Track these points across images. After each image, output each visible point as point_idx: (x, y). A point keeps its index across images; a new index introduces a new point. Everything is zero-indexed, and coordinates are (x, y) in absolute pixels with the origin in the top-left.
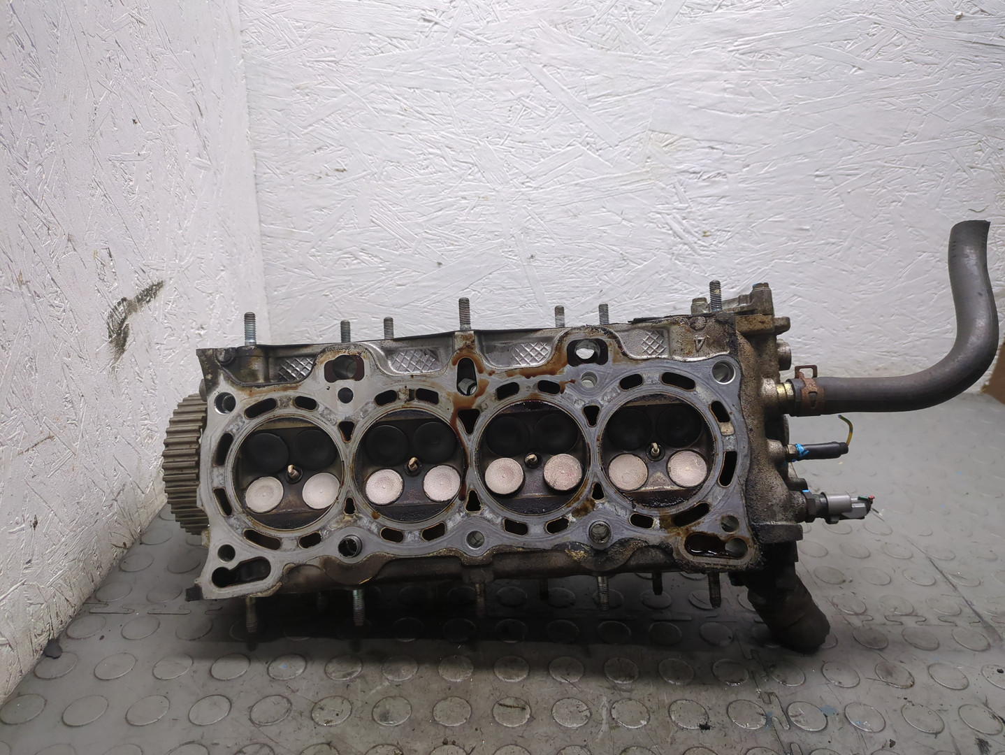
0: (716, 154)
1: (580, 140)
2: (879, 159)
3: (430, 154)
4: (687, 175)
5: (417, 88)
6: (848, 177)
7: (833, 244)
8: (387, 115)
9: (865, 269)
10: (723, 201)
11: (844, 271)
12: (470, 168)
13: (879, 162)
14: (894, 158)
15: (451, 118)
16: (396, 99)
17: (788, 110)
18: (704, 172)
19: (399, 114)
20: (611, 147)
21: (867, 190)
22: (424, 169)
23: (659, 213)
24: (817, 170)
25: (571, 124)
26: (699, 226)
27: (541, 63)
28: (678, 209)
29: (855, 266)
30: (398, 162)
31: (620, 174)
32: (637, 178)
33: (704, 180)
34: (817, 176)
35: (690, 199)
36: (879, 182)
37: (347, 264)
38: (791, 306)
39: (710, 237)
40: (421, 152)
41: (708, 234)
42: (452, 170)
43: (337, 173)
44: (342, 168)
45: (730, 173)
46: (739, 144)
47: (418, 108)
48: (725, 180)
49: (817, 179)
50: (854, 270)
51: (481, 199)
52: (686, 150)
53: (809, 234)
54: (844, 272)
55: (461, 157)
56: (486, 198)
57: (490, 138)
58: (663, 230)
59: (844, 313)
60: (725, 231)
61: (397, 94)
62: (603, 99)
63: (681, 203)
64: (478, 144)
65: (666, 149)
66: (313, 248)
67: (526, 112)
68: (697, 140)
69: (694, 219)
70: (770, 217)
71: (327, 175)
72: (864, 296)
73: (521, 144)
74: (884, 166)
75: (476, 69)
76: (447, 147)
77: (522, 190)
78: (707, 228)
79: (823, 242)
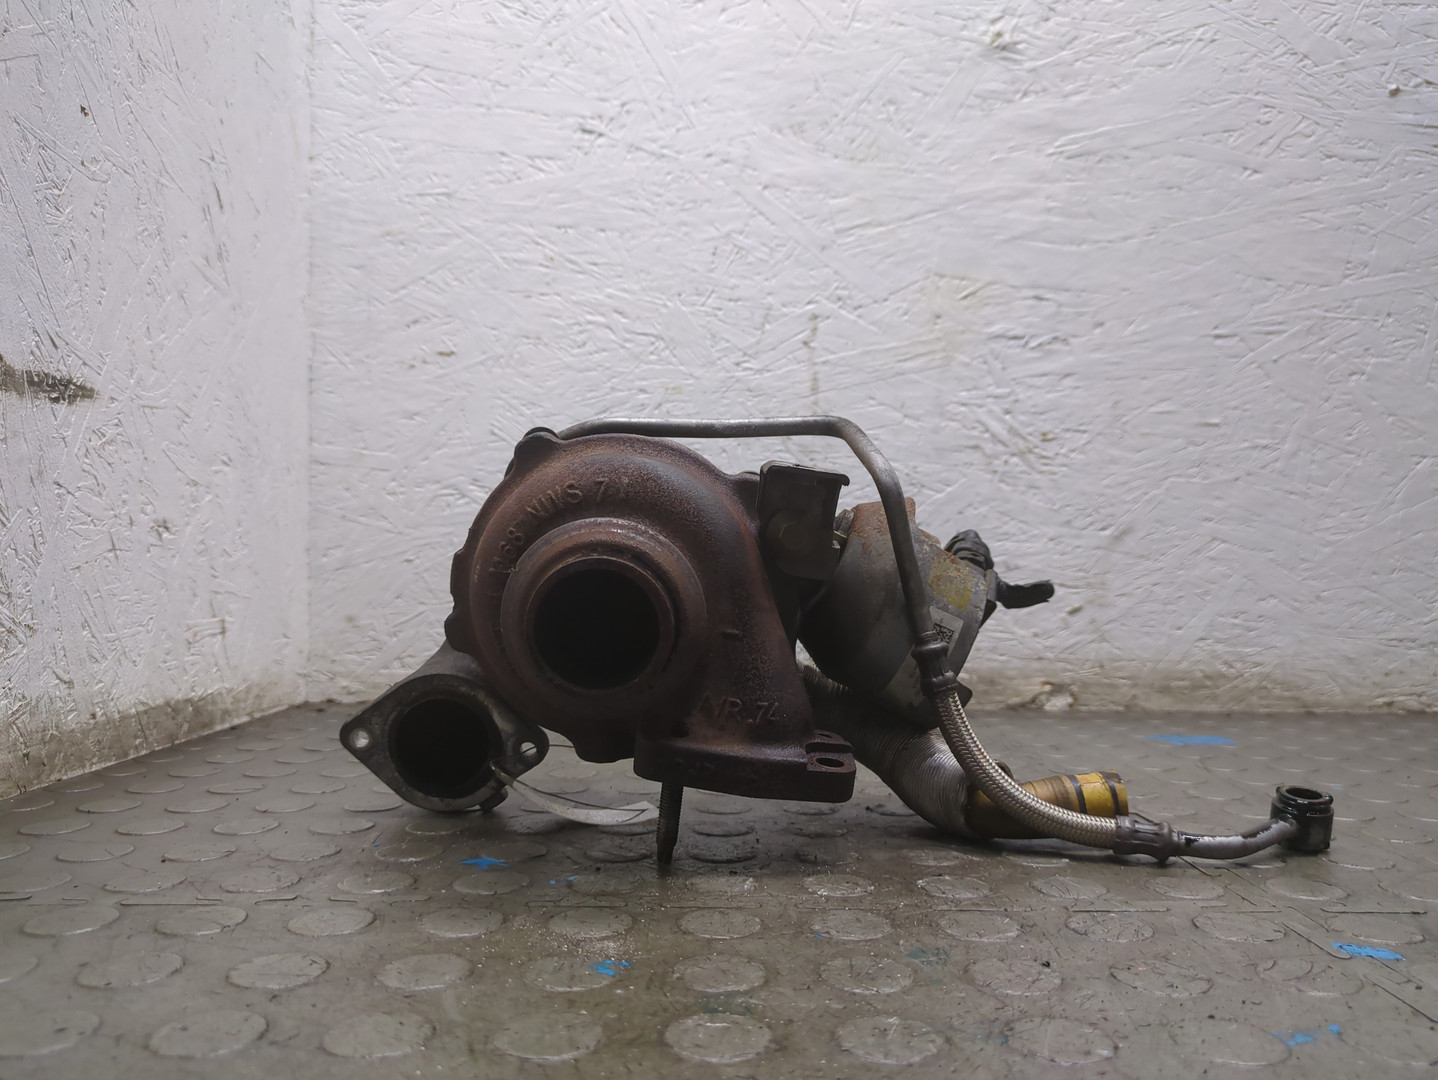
0: (1049, 308)
1: (827, 294)
2: (1314, 307)
3: (590, 323)
4: (1004, 342)
5: (570, 227)
6: (1269, 337)
7: (1265, 447)
8: (524, 267)
9: (1327, 490)
10: (1067, 382)
11: (1292, 493)
12: (653, 343)
13: (1314, 310)
14: (1338, 304)
15: (621, 268)
16: (538, 244)
17: (1152, 237)
18: (1032, 337)
19: (541, 265)
20: (876, 302)
21: (1304, 356)
22: (579, 347)
23: (964, 405)
24: (1216, 328)
25: (812, 269)
26: (1032, 425)
27: (760, 184)
28: (996, 397)
29: (1310, 484)
30: (538, 338)
31: (894, 344)
32: (922, 349)
33: (1033, 348)
34: (1218, 337)
35: (1014, 379)
36: (1322, 342)
37: (448, 505)
38: (1212, 559)
39: (1054, 443)
40: (573, 321)
41: (1050, 436)
42: (623, 347)
43: (440, 359)
44: (447, 350)
45: (1075, 336)
46: (1083, 291)
47: (572, 257)
48: (1067, 348)
49: (1219, 342)
50: (1309, 491)
51: (669, 392)
52: (999, 304)
53: (1221, 431)
54: (1292, 497)
55: (639, 327)
56: (677, 390)
57: (683, 296)
58: (975, 433)
59: (1306, 570)
60: (1078, 431)
61: (541, 237)
62: (858, 231)
63: (998, 387)
64: (665, 305)
65: (965, 303)
66: (394, 480)
67: (738, 256)
68: (1013, 287)
69: (1023, 413)
70: (1152, 406)
71: (425, 362)
72: (1336, 537)
73: (732, 304)
74: (1325, 318)
75: (660, 195)
76: (616, 311)
77: (737, 374)
78: (1047, 427)
79: (1246, 445)
